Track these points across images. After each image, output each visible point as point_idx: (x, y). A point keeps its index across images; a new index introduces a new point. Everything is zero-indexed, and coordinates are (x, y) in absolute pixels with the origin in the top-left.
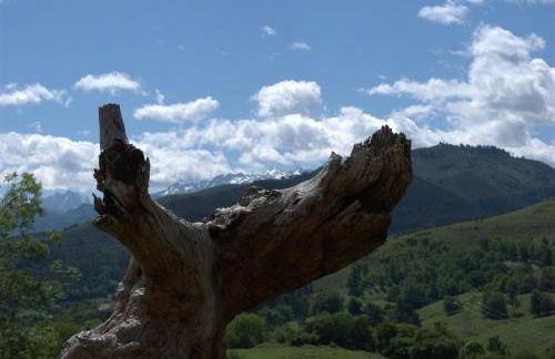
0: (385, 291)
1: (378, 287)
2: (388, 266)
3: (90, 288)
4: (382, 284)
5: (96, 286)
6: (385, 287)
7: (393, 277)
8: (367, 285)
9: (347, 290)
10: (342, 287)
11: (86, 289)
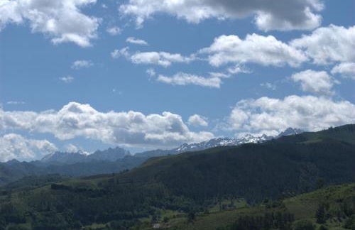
0: (341, 221)
1: (336, 218)
2: (342, 204)
3: (138, 211)
4: (339, 216)
5: (142, 210)
6: (341, 219)
7: (345, 211)
8: (329, 216)
9: (316, 219)
10: (312, 218)
11: (136, 212)
